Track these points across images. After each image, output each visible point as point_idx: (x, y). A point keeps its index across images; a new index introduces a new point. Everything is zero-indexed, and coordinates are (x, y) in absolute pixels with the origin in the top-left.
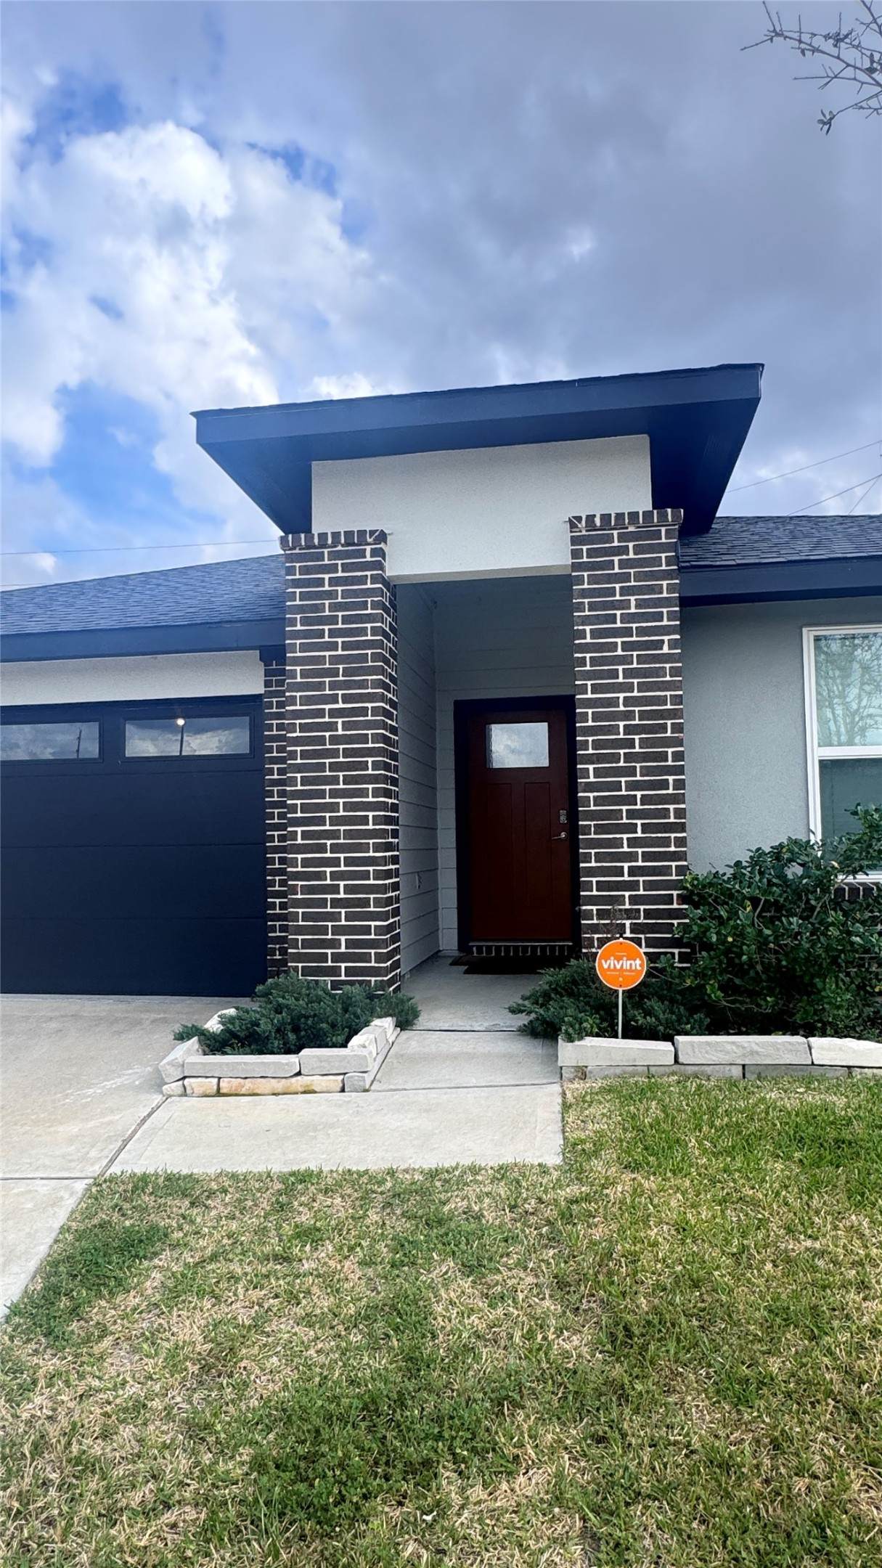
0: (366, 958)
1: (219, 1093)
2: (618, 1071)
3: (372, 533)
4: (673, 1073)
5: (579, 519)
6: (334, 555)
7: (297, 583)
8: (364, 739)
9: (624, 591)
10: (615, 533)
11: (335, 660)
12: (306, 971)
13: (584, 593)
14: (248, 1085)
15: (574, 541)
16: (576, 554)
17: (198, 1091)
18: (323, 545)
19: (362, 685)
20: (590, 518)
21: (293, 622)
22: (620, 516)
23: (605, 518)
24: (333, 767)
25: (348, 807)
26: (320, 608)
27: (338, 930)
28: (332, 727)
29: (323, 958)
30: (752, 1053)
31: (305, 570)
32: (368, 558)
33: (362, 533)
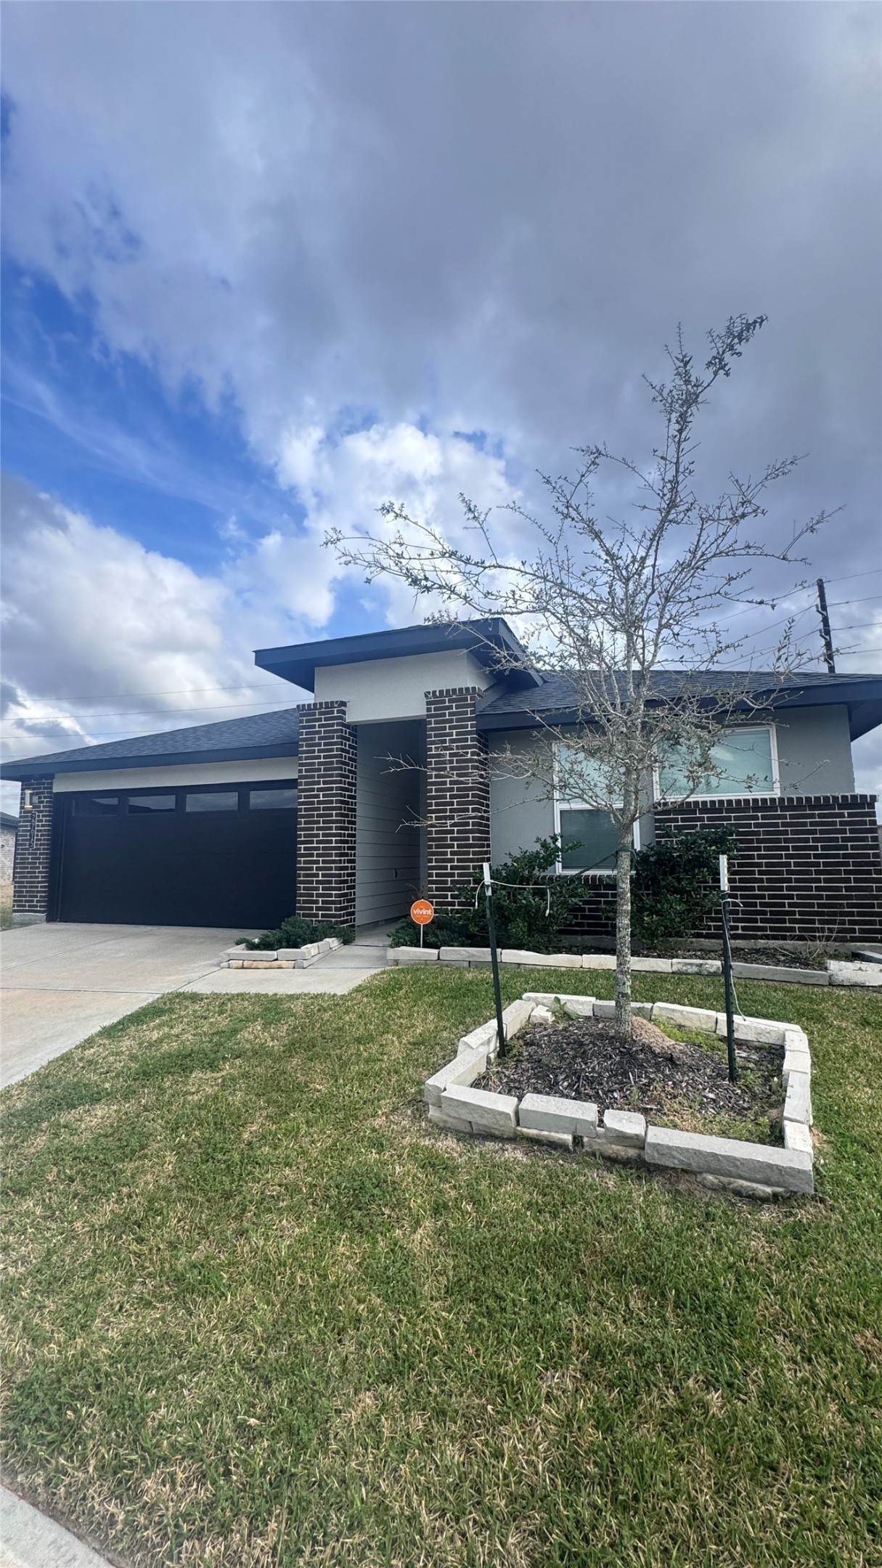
0: (330, 909)
1: (243, 968)
2: (412, 962)
3: (337, 702)
4: (437, 964)
5: (429, 693)
6: (321, 714)
7: (304, 727)
8: (331, 802)
9: (451, 728)
10: (447, 699)
11: (320, 764)
12: (304, 915)
13: (432, 729)
14: (255, 964)
15: (428, 703)
16: (429, 710)
17: (234, 966)
18: (315, 708)
19: (331, 776)
20: (434, 692)
21: (302, 746)
22: (448, 691)
23: (441, 692)
24: (318, 816)
25: (324, 835)
26: (313, 739)
27: (318, 895)
28: (317, 796)
29: (311, 909)
30: (473, 955)
31: (308, 721)
32: (336, 715)
33: (332, 702)
